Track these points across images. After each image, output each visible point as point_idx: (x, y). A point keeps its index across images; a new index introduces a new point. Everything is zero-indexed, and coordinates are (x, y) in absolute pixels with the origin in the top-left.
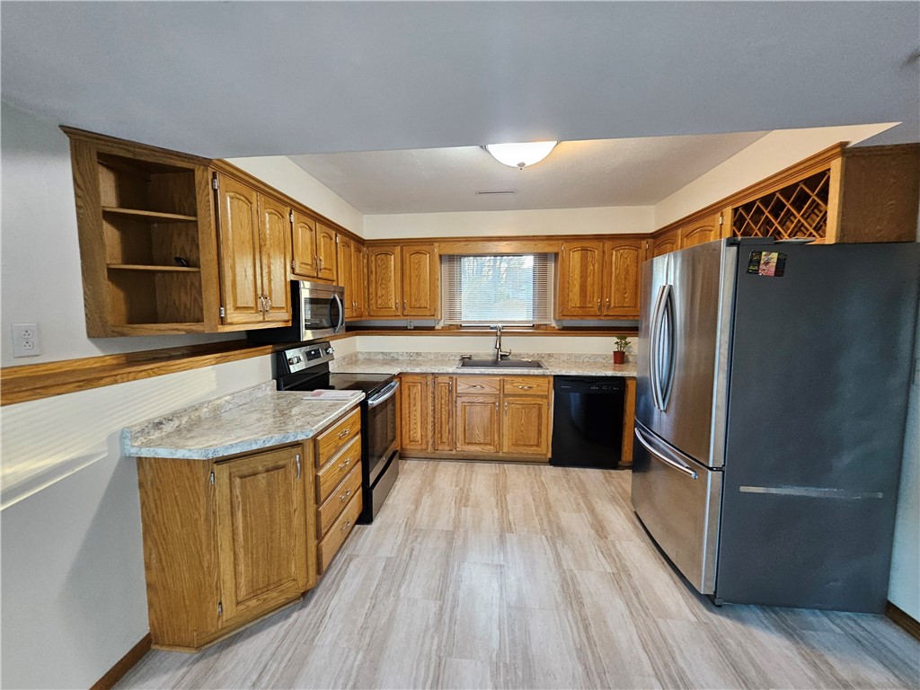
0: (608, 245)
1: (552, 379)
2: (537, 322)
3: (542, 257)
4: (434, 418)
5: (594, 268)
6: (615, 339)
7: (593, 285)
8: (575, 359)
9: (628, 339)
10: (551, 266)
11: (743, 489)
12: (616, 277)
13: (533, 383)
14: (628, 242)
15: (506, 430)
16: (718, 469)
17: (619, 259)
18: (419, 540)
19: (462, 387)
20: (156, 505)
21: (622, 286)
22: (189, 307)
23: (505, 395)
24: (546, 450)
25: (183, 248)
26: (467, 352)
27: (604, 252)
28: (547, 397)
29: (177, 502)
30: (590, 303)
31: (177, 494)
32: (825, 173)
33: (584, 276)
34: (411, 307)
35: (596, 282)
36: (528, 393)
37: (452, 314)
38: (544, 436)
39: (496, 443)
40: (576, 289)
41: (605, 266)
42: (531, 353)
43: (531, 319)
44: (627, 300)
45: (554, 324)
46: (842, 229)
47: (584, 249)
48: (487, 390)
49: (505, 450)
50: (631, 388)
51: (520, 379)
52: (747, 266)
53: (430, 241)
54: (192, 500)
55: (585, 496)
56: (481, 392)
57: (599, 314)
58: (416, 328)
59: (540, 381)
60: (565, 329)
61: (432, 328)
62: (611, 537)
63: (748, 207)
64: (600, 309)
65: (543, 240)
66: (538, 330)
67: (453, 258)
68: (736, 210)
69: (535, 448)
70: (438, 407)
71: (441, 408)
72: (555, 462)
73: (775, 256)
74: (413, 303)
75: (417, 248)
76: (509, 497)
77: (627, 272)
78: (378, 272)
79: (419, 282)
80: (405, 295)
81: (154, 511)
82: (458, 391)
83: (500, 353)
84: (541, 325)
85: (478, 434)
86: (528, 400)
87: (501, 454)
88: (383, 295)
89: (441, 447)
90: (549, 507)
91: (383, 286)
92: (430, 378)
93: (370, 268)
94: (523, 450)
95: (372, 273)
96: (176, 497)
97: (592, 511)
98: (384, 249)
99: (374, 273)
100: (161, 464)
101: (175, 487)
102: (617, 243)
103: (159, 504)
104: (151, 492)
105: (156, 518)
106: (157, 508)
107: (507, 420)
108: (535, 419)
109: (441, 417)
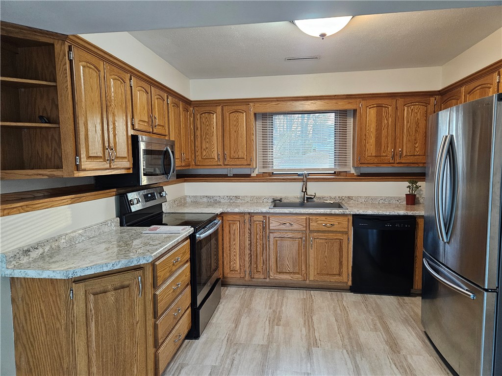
0: (401, 101)
1: (351, 218)
2: (338, 169)
3: (342, 114)
4: (251, 251)
5: (388, 122)
6: (407, 184)
8: (370, 201)
9: (419, 184)
10: (350, 121)
12: (408, 130)
13: (333, 220)
14: (418, 99)
15: (312, 262)
16: (493, 291)
17: (410, 114)
18: (239, 352)
19: (274, 224)
20: (25, 317)
21: (413, 138)
22: (50, 156)
23: (311, 231)
24: (347, 278)
25: (45, 109)
26: (278, 195)
27: (397, 108)
28: (347, 233)
29: (43, 315)
30: (384, 152)
31: (43, 308)
33: (379, 129)
34: (231, 158)
35: (390, 134)
36: (330, 229)
37: (265, 164)
38: (344, 269)
39: (304, 272)
40: (372, 140)
41: (398, 119)
42: (333, 195)
43: (333, 167)
44: (417, 149)
45: (353, 171)
47: (379, 106)
48: (296, 227)
49: (312, 278)
50: (421, 224)
51: (323, 218)
53: (246, 102)
54: (55, 313)
55: (381, 318)
56: (291, 228)
57: (392, 161)
58: (235, 176)
59: (341, 219)
60: (362, 175)
61: (248, 176)
62: (403, 352)
64: (393, 157)
66: (338, 176)
67: (266, 116)
69: (337, 277)
70: (254, 241)
71: (257, 242)
72: (355, 289)
74: (233, 154)
75: (236, 108)
76: (315, 318)
77: (418, 125)
78: (203, 128)
79: (237, 137)
80: (226, 148)
81: (24, 322)
82: (271, 228)
83: (306, 196)
84: (341, 172)
85: (288, 265)
86: (331, 236)
87: (307, 282)
88: (207, 148)
89: (256, 276)
90: (349, 326)
91: (207, 140)
92: (247, 217)
93: (195, 125)
94: (327, 278)
95: (197, 129)
96: (41, 311)
97: (387, 330)
98: (207, 109)
99: (199, 129)
100: (30, 283)
101: (41, 302)
102: (408, 100)
103: (27, 316)
104: (21, 306)
105: (25, 328)
106: (26, 320)
107: (312, 253)
108: (337, 253)
109: (257, 250)
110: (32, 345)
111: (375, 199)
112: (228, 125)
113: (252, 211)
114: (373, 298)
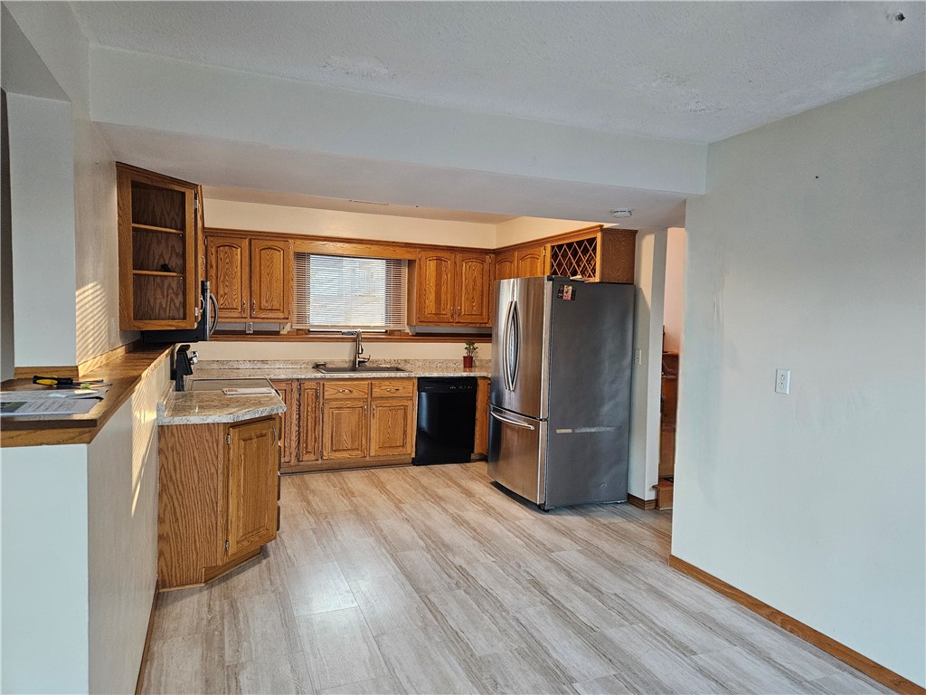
0: (459, 257)
1: (416, 381)
2: (392, 327)
3: (394, 263)
4: (299, 427)
5: (447, 277)
6: (464, 345)
7: (446, 294)
8: (429, 363)
9: (476, 345)
10: (405, 271)
11: (558, 431)
12: (466, 287)
13: (398, 384)
14: (474, 255)
15: (373, 435)
16: (546, 420)
17: (470, 270)
19: (330, 392)
20: (175, 466)
21: (471, 296)
22: (164, 306)
23: (373, 399)
24: (411, 450)
26: (321, 359)
27: (455, 263)
28: (411, 399)
29: (195, 462)
30: (444, 310)
31: (196, 455)
32: (595, 239)
33: (438, 285)
34: (260, 309)
35: (449, 290)
36: (394, 395)
37: (302, 317)
38: (409, 439)
39: (364, 447)
40: (432, 297)
41: (457, 274)
42: (388, 358)
43: (383, 324)
44: (475, 308)
45: (407, 330)
46: (602, 274)
47: (438, 259)
48: (356, 394)
49: (372, 454)
50: (482, 386)
51: (387, 383)
52: (557, 293)
53: (285, 237)
54: (210, 459)
55: (451, 479)
56: (349, 396)
57: (451, 320)
58: (256, 333)
59: (406, 383)
60: (418, 334)
61: (277, 333)
62: (477, 496)
63: (560, 247)
64: (452, 316)
65: (401, 247)
66: (390, 336)
67: (302, 257)
68: (553, 247)
69: (401, 448)
70: (304, 415)
71: (307, 415)
72: (417, 462)
73: (571, 288)
74: (264, 304)
75: (270, 244)
76: (388, 487)
77: (475, 281)
78: (220, 268)
79: (270, 282)
80: (254, 295)
81: (173, 471)
82: (325, 397)
83: (358, 359)
84: (395, 331)
85: (346, 440)
86: (395, 403)
87: (368, 459)
88: (226, 294)
89: (306, 458)
90: (425, 488)
91: (227, 283)
92: (295, 385)
93: (209, 261)
94: (390, 452)
95: (212, 267)
96: (194, 458)
97: (460, 486)
98: (227, 241)
99: (214, 267)
100: (183, 432)
101: (195, 449)
102: (466, 255)
103: (178, 465)
104: (171, 456)
105: (174, 478)
106: (175, 470)
107: (374, 424)
108: (401, 421)
109: (307, 425)
110: (180, 494)
111: (432, 362)
112: (258, 265)
113: (303, 377)
114: (437, 467)
